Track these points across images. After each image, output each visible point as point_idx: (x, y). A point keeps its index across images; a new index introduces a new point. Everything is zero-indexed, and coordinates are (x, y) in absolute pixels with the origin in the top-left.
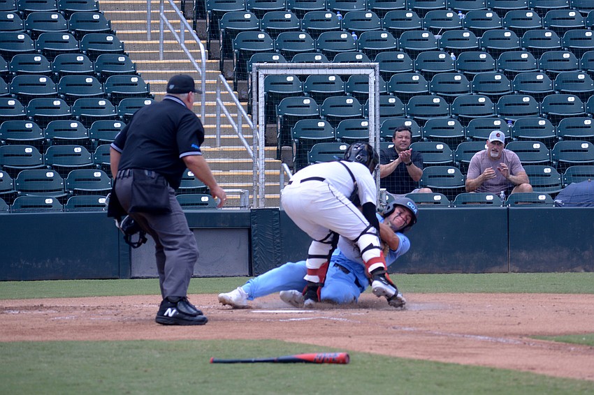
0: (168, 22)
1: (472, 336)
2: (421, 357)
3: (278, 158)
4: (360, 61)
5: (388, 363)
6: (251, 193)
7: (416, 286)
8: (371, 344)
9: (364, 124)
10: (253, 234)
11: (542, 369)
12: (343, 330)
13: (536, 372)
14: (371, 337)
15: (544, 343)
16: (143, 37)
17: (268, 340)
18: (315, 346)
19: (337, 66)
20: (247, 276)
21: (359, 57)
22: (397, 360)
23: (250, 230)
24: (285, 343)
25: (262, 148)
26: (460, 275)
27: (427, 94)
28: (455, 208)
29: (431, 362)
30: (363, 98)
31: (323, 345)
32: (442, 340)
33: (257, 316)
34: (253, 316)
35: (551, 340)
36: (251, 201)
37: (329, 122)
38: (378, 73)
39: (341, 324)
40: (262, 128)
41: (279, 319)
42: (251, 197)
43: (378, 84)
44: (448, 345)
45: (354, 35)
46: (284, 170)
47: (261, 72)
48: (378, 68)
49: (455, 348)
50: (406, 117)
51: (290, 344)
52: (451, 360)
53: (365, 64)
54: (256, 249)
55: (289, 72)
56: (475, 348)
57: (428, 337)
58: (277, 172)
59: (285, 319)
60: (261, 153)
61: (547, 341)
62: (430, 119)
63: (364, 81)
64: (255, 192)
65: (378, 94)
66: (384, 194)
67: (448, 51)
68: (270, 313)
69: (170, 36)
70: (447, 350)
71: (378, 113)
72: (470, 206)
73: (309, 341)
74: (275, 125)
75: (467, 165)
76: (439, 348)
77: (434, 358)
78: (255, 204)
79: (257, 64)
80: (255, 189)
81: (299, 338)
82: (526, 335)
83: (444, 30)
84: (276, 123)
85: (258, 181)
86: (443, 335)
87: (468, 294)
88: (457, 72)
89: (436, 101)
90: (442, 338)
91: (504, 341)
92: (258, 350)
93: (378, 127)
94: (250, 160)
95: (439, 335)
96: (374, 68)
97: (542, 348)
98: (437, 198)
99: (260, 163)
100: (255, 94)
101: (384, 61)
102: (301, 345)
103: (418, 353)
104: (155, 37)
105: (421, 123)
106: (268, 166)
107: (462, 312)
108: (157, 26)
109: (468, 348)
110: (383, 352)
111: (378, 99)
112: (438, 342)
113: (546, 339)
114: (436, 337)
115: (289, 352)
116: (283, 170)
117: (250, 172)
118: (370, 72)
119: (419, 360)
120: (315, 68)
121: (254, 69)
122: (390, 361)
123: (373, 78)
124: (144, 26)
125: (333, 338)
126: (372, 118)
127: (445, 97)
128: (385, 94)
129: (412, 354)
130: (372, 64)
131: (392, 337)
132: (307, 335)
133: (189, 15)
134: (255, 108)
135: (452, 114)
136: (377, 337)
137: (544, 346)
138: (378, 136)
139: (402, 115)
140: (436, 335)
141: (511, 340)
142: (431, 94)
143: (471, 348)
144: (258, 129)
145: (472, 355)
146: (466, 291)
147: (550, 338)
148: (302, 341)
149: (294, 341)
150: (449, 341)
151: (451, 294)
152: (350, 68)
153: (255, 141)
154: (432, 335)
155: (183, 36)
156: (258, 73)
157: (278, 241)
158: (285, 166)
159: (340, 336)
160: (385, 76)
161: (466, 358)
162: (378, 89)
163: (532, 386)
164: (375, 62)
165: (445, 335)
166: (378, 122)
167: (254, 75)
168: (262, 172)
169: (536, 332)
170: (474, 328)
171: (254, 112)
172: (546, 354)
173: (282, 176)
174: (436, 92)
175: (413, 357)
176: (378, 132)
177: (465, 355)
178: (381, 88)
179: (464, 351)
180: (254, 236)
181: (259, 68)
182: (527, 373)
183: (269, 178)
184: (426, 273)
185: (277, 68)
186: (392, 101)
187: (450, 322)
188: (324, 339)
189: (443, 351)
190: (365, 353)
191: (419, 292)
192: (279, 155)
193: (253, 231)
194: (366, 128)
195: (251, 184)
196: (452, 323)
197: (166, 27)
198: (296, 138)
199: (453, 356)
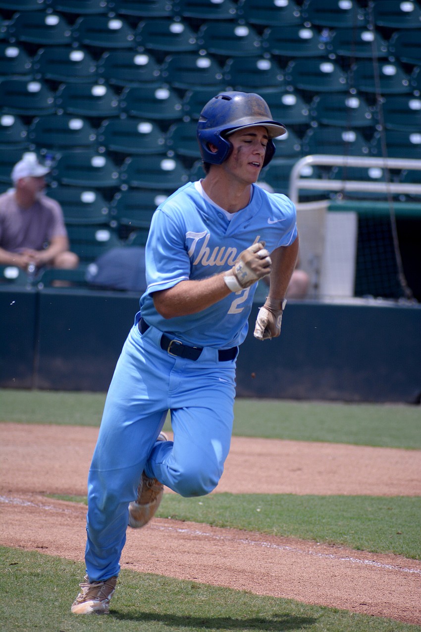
11: (57, 548)
13: (48, 552)
15: (67, 506)
35: (78, 502)
61: (72, 504)
82: (42, 493)
91: (7, 501)
97: (62, 515)
113: (70, 500)
137: (66, 512)
141: (17, 500)
147: (78, 498)
163: (37, 575)
169: (57, 489)
172: (68, 525)
182: (34, 555)
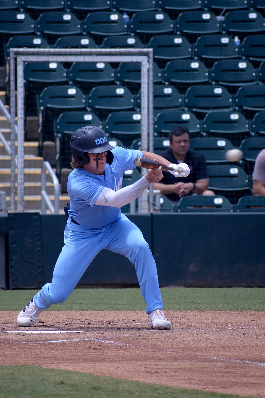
1: (255, 363)
2: (196, 387)
3: (40, 155)
4: (132, 46)
5: (158, 393)
6: (8, 194)
7: (192, 302)
8: (140, 371)
9: (136, 117)
10: (10, 241)
12: (108, 353)
14: (140, 362)
17: (24, 366)
18: (77, 373)
19: (106, 52)
20: (3, 289)
21: (131, 41)
22: (168, 391)
23: (6, 237)
24: (43, 370)
25: (20, 143)
26: (243, 289)
27: (208, 83)
28: (238, 213)
29: (207, 393)
30: (135, 88)
31: (86, 371)
32: (220, 367)
33: (12, 337)
34: (8, 337)
36: (8, 204)
37: (97, 115)
38: (151, 61)
39: (107, 347)
40: (21, 122)
41: (36, 341)
42: (8, 199)
43: (151, 73)
44: (227, 372)
45: (125, 16)
46: (46, 168)
47: (20, 59)
48: (151, 55)
49: (234, 377)
50: (184, 110)
51: (49, 370)
52: (229, 391)
53: (137, 50)
54: (14, 258)
55: (51, 58)
56: (258, 376)
57: (203, 364)
58: (38, 171)
59: (44, 341)
60: (20, 150)
62: (210, 111)
63: (136, 69)
64: (12, 194)
65: (151, 84)
66: (158, 197)
67: (231, 35)
68: (27, 334)
70: (225, 379)
71: (151, 106)
72: (255, 211)
73: (70, 367)
74: (36, 118)
75: (252, 164)
76: (217, 376)
77: (211, 389)
78: (12, 207)
79: (15, 50)
80: (13, 190)
81: (58, 363)
83: (227, 11)
84: (37, 115)
85: (15, 181)
86: (221, 361)
87: (251, 312)
88: (241, 59)
89: (218, 91)
90: (220, 364)
92: (12, 378)
93: (151, 121)
94: (7, 158)
95: (217, 361)
96: (146, 54)
98: (218, 201)
99: (19, 161)
100: (12, 83)
101: (159, 46)
102: (61, 372)
103: (193, 382)
105: (200, 116)
106: (28, 164)
107: (244, 334)
109: (250, 376)
110: (152, 380)
111: (151, 89)
112: (216, 369)
114: (214, 364)
115: (47, 380)
116: (44, 169)
117: (7, 171)
118: (143, 60)
119: (193, 390)
120: (81, 54)
121: (12, 55)
122: (160, 392)
123: (146, 65)
125: (97, 364)
126: (145, 111)
127: (227, 87)
128: (160, 83)
129: (186, 383)
130: (146, 50)
131: (163, 363)
132: (68, 360)
134: (12, 99)
135: (236, 106)
136: (147, 363)
138: (151, 132)
139: (178, 107)
140: (213, 361)
142: (211, 84)
143: (252, 376)
144: (16, 122)
145: (254, 385)
146: (249, 309)
148: (62, 367)
149: (53, 367)
150: (228, 367)
151: (231, 312)
152: (121, 54)
153: (12, 137)
154: (209, 360)
156: (16, 59)
157: (39, 249)
158: (47, 164)
159: (105, 361)
160: (159, 63)
161: (247, 389)
162: (151, 78)
164: (149, 47)
165: (224, 361)
166: (151, 116)
167: (12, 62)
168: (20, 170)
170: (257, 353)
171: (12, 104)
173: (43, 177)
174: (217, 81)
175: (187, 386)
176: (151, 127)
177: (245, 385)
178: (155, 76)
179: (245, 380)
180: (13, 243)
181: (17, 53)
183: (29, 178)
184: (205, 287)
185: (38, 54)
186: (168, 91)
187: (230, 345)
188: (87, 365)
189: (221, 379)
190: (132, 382)
191: (196, 309)
192: (40, 151)
193: (10, 237)
194: (138, 122)
195: (8, 184)
196: (233, 346)
198: (60, 133)
199: (232, 386)
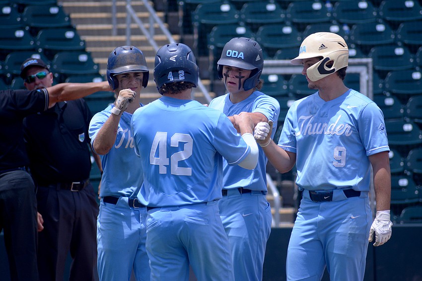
0: (136, 16)
16: (107, 32)
38: (371, 71)
43: (371, 84)
69: (137, 32)
96: (366, 64)
104: (121, 32)
108: (123, 20)
118: (362, 70)
123: (365, 76)
124: (108, 21)
130: (364, 60)
133: (160, 7)
155: (152, 31)
162: (371, 89)
164: (368, 58)
197: (133, 21)
